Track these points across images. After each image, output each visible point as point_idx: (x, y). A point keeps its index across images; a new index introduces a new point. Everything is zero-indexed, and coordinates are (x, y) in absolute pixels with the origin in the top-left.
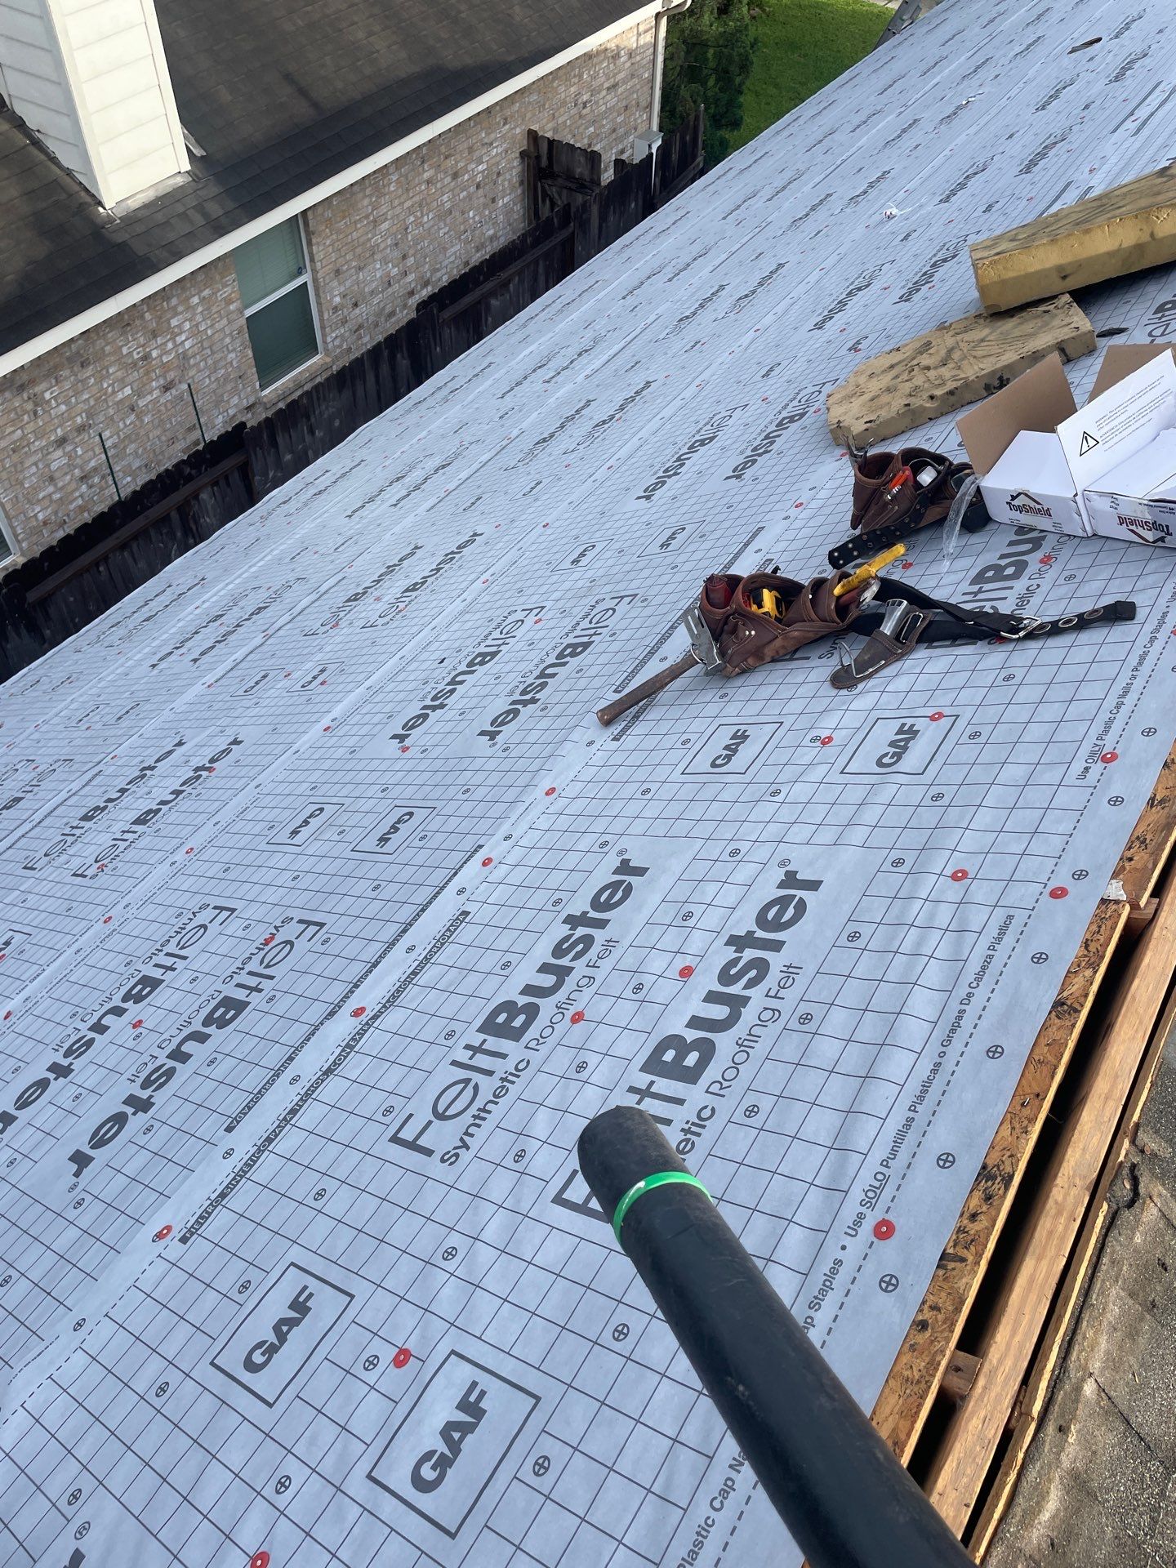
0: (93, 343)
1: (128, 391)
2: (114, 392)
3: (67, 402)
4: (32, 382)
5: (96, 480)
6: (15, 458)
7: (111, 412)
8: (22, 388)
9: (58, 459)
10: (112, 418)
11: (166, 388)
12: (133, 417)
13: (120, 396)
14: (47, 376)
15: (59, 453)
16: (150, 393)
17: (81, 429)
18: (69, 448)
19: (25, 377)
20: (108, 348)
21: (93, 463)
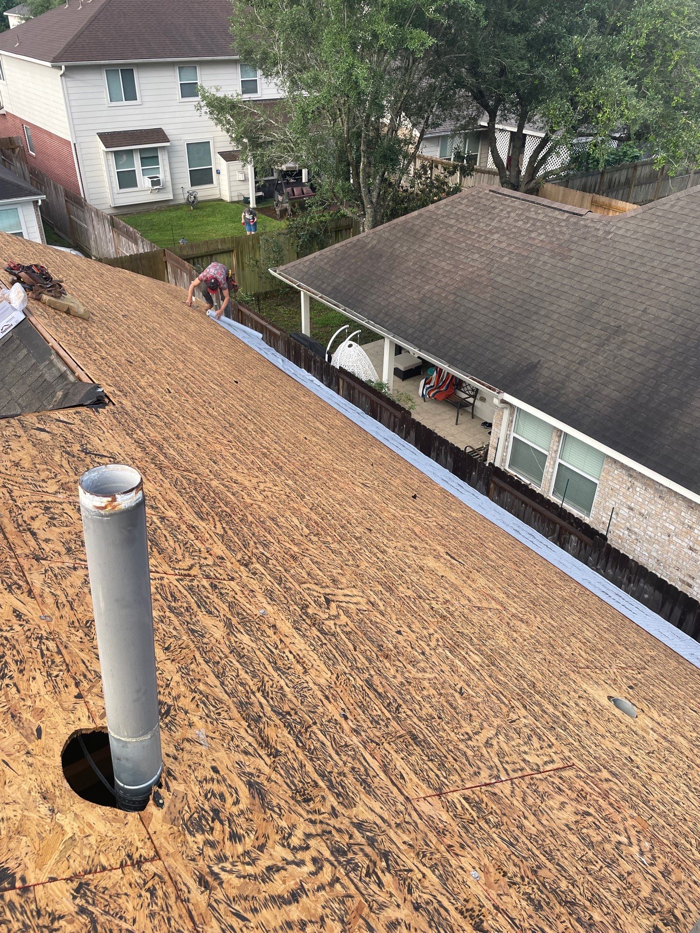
0: (671, 496)
1: (673, 528)
2: (665, 520)
3: (644, 500)
4: (636, 479)
5: (633, 537)
6: (610, 492)
7: (659, 525)
8: (631, 476)
9: (624, 511)
10: (657, 527)
11: (691, 549)
12: (667, 538)
13: (667, 525)
14: (644, 484)
15: (627, 510)
16: (683, 541)
17: (641, 514)
18: (631, 513)
19: (634, 474)
20: (675, 504)
21: (636, 530)
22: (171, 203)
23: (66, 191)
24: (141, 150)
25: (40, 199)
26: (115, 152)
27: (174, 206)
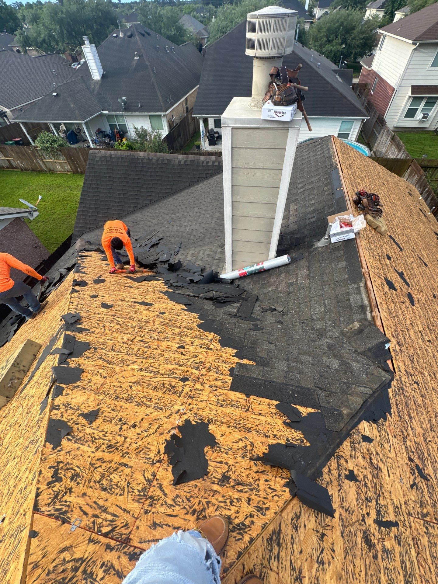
22: (425, 130)
23: (379, 116)
24: (429, 98)
25: (366, 118)
26: (415, 98)
27: (426, 131)
